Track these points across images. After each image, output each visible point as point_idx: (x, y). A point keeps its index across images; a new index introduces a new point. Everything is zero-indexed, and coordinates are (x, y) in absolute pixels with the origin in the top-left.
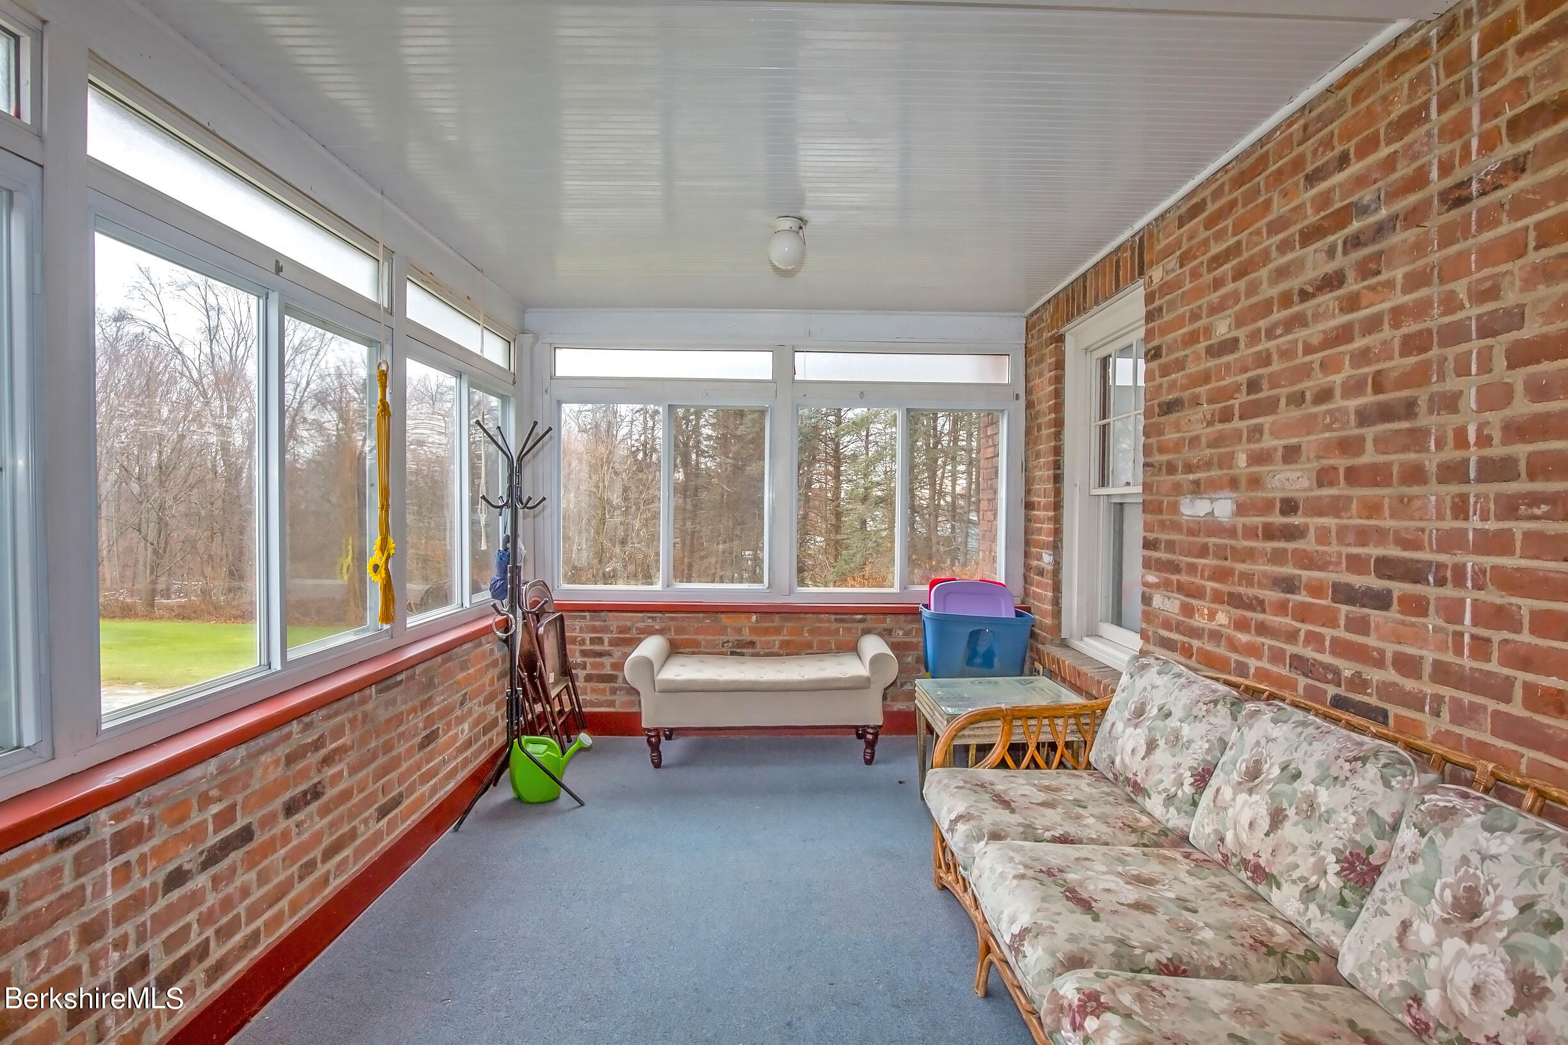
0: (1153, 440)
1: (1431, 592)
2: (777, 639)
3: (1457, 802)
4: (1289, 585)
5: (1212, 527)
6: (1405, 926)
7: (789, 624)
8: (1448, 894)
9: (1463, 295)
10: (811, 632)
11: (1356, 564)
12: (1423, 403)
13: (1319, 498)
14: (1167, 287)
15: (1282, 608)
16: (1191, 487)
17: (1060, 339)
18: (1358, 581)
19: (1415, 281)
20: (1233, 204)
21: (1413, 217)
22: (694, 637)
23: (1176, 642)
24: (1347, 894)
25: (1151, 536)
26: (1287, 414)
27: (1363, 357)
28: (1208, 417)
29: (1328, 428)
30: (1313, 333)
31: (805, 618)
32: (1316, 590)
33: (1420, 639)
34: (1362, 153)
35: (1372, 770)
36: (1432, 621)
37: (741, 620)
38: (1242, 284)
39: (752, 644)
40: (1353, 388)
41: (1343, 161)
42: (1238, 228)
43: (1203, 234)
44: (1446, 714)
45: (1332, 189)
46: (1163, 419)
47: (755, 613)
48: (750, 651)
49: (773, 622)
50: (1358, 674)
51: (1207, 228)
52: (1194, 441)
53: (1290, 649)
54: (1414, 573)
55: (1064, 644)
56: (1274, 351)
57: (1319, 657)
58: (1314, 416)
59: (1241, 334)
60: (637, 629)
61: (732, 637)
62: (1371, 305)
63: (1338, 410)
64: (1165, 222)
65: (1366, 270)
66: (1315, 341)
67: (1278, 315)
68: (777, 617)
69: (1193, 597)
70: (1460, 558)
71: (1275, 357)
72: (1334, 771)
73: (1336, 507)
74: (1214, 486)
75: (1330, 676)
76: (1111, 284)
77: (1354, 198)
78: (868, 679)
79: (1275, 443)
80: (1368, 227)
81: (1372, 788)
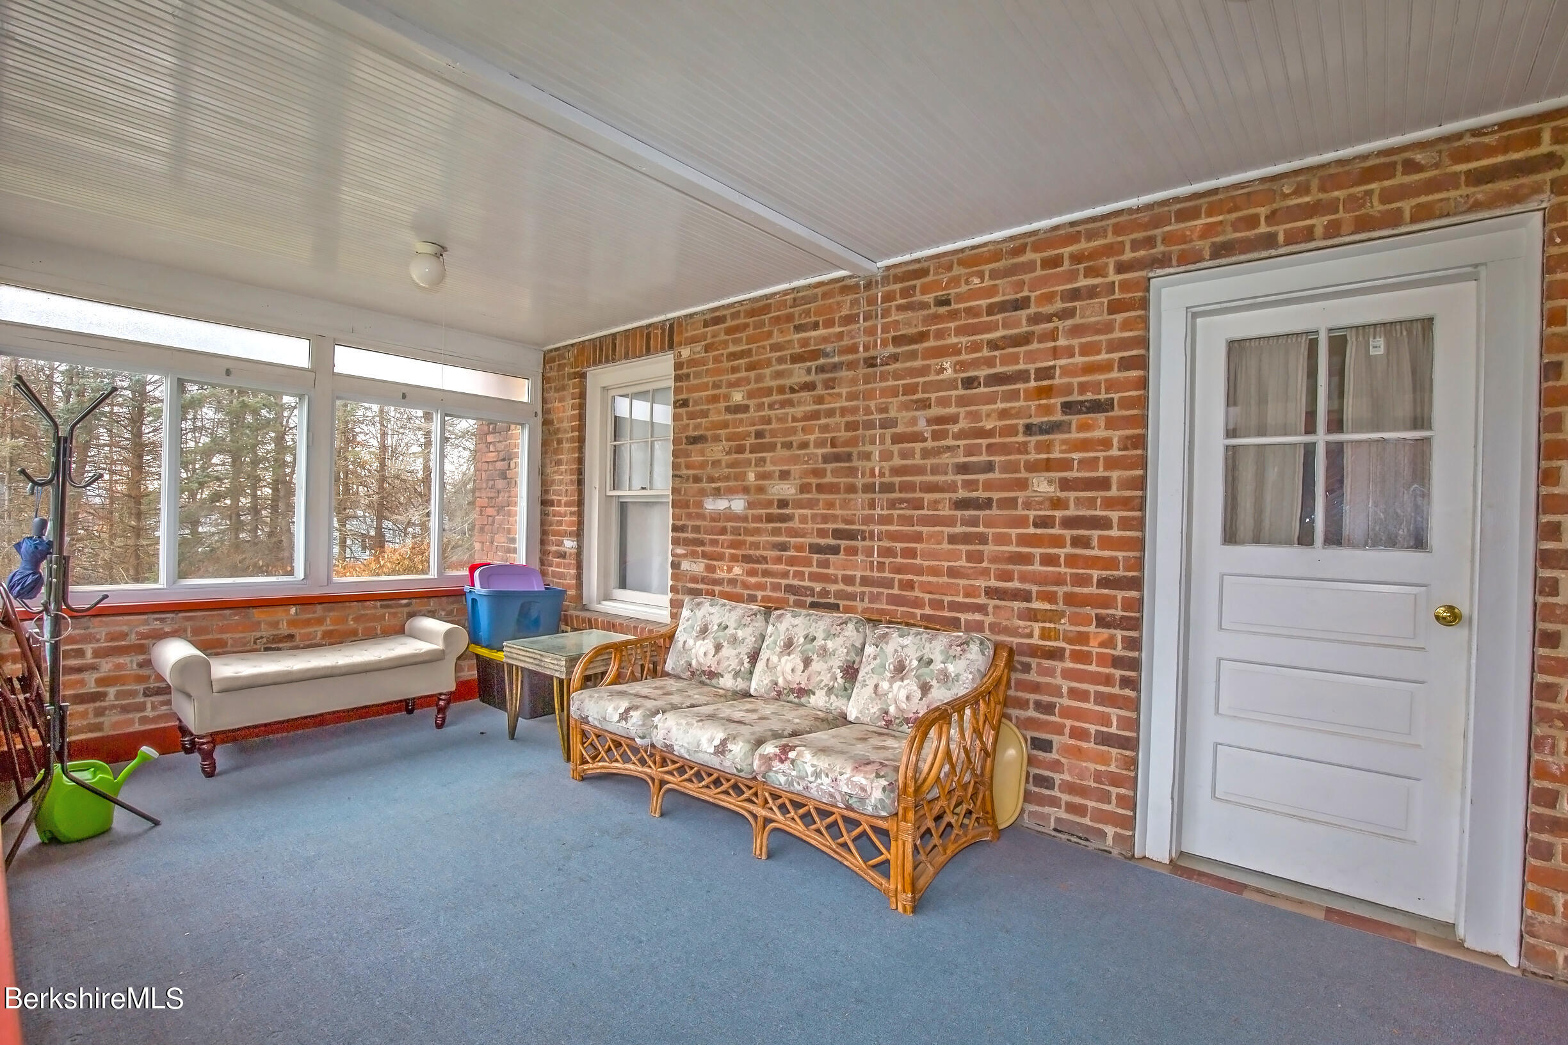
0: (681, 460)
1: (859, 544)
2: (319, 630)
3: (887, 630)
4: (783, 547)
5: (730, 516)
6: (876, 686)
7: (331, 614)
8: (892, 666)
9: (873, 408)
10: (356, 619)
11: (822, 533)
12: (855, 456)
13: (801, 499)
14: (692, 362)
15: (779, 560)
16: (713, 492)
17: (583, 376)
18: (823, 542)
19: (852, 396)
20: (746, 326)
21: (851, 365)
22: (219, 636)
23: (702, 590)
24: (847, 685)
25: (680, 523)
26: (781, 452)
27: (825, 428)
28: (727, 449)
29: (807, 463)
30: (799, 411)
31: (350, 607)
32: (799, 548)
33: (855, 568)
34: (826, 326)
35: (851, 626)
36: (860, 558)
37: (279, 614)
38: (752, 374)
39: (291, 637)
40: (820, 444)
41: (816, 326)
42: (750, 341)
43: (723, 337)
44: (866, 600)
45: (809, 338)
46: (690, 447)
47: (295, 605)
48: (289, 644)
49: (314, 612)
50: (824, 589)
51: (726, 334)
52: (716, 463)
53: (784, 582)
54: (851, 535)
55: (584, 608)
56: (773, 417)
57: (801, 583)
58: (799, 456)
59: (752, 403)
60: (138, 633)
61: (266, 632)
62: (830, 403)
63: (812, 454)
64: (692, 320)
65: (829, 384)
66: (799, 415)
67: (775, 397)
68: (319, 607)
69: (715, 560)
70: (871, 527)
71: (774, 420)
72: (833, 632)
73: (811, 504)
74: (731, 492)
75: (808, 593)
76: (642, 348)
77: (822, 347)
78: (443, 651)
79: (774, 468)
80: (829, 363)
81: (852, 634)
